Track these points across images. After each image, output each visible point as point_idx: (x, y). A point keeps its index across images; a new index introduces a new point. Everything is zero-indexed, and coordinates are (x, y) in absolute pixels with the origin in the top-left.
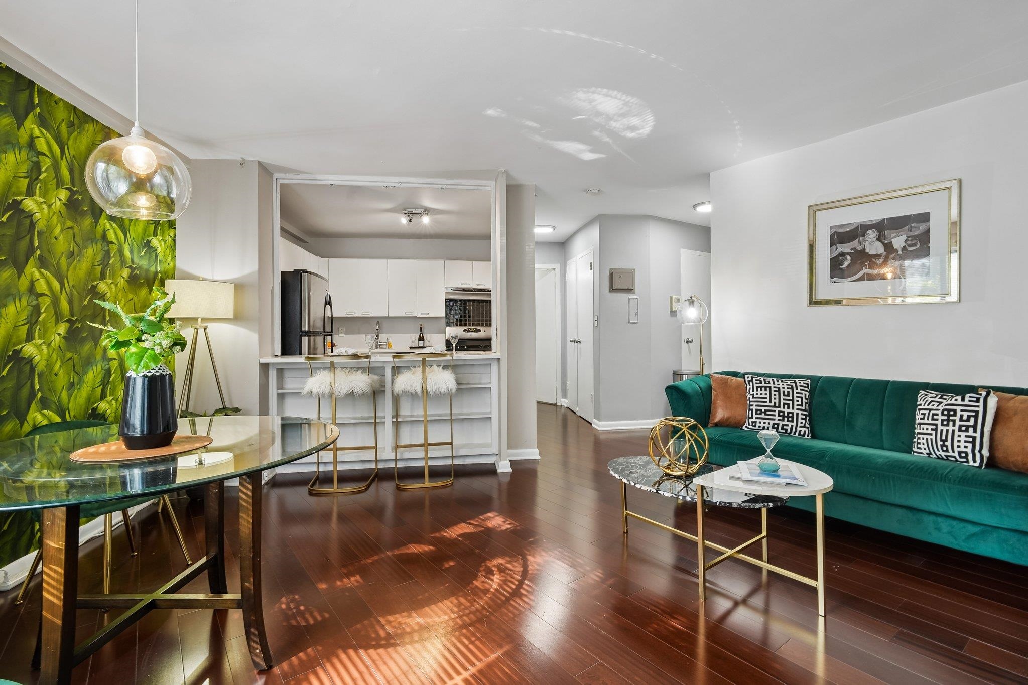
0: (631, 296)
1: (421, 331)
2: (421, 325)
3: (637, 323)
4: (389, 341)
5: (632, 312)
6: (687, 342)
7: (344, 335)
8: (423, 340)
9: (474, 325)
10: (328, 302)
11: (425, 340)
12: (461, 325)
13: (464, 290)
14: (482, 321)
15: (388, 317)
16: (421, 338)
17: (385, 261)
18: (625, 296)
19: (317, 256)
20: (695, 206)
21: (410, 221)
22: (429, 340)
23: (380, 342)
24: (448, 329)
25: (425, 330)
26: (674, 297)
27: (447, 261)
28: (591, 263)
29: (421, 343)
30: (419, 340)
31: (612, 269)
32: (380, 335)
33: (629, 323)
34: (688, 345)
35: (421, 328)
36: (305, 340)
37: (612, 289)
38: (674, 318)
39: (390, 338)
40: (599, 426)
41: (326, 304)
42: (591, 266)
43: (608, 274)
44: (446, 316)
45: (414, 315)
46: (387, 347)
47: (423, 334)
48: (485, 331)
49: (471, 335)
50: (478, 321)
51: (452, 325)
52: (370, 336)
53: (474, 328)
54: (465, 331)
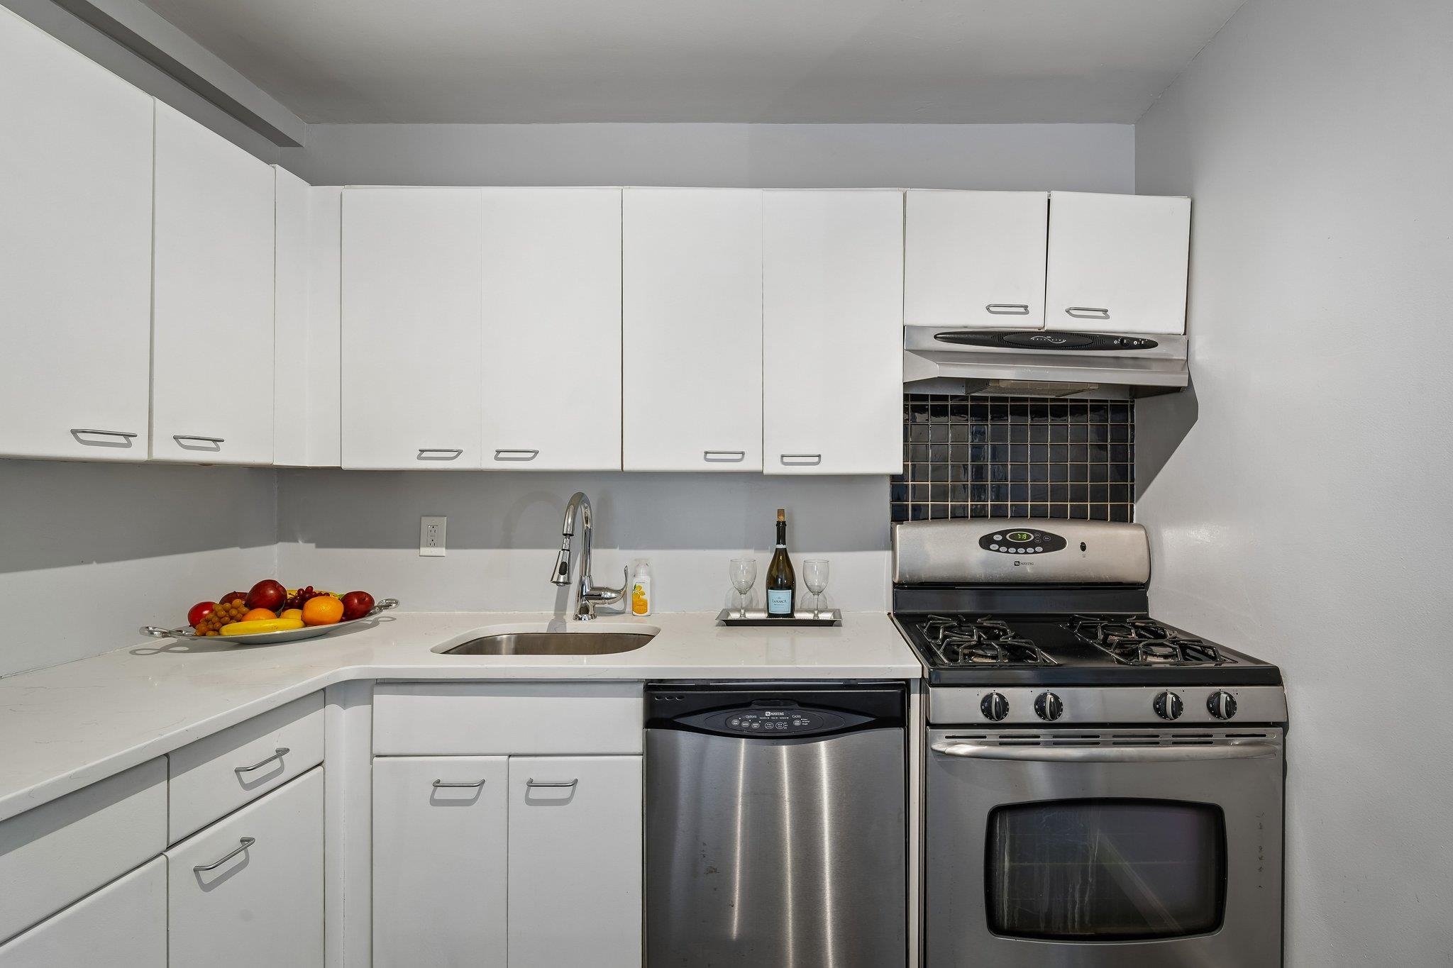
1: (781, 537)
2: (781, 512)
4: (636, 580)
7: (442, 551)
8: (790, 586)
9: (1020, 514)
11: (800, 584)
12: (959, 516)
13: (1001, 338)
14: (1098, 494)
15: (621, 476)
16: (781, 576)
17: (609, 195)
22: (815, 581)
23: (597, 587)
24: (906, 533)
25: (796, 534)
27: (916, 195)
29: (779, 601)
30: (773, 584)
32: (596, 552)
35: (781, 529)
39: (642, 570)
45: (750, 464)
46: (629, 609)
47: (789, 555)
48: (1083, 547)
49: (1017, 564)
50: (1039, 494)
51: (919, 516)
52: (549, 558)
53: (1032, 531)
54: (986, 542)
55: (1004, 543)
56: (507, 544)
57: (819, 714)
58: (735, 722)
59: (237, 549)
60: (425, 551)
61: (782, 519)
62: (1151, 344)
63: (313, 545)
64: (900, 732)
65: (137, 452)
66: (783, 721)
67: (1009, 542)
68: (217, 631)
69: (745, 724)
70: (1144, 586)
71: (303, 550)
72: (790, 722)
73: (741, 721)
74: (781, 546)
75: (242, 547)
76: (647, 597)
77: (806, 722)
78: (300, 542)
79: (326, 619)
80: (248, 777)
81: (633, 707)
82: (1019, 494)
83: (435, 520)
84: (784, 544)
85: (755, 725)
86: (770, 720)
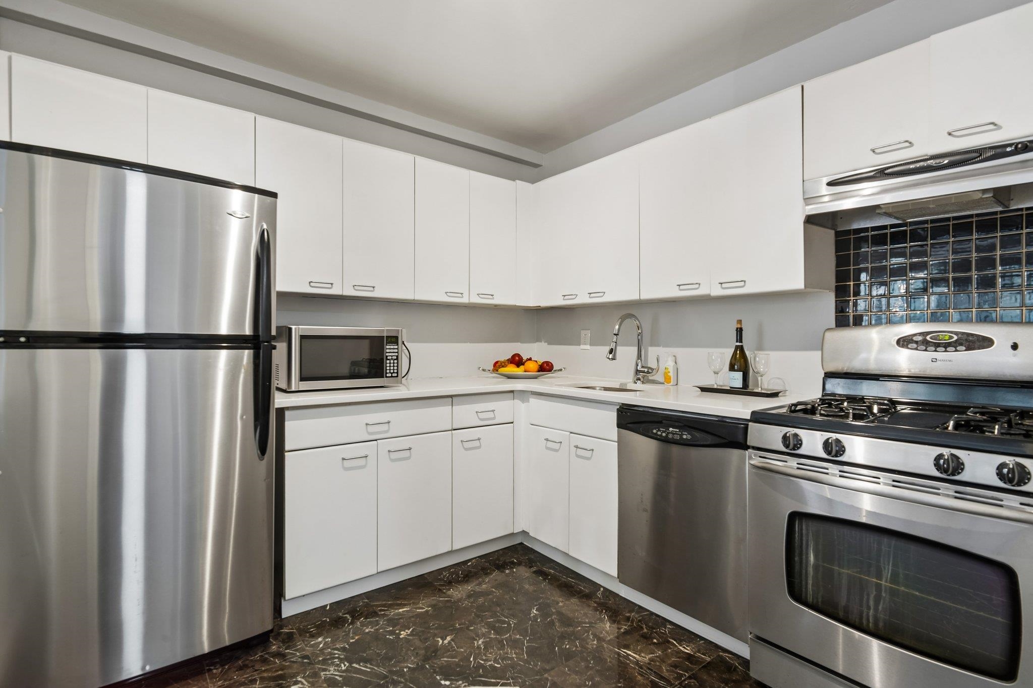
1: (740, 338)
2: (740, 322)
4: (665, 365)
7: (588, 347)
9: (954, 319)
11: (752, 368)
16: (739, 363)
22: (761, 368)
29: (736, 379)
30: (733, 367)
35: (740, 331)
39: (669, 359)
46: (662, 381)
47: (747, 353)
51: (860, 323)
53: (956, 333)
54: (904, 342)
55: (926, 343)
57: (698, 435)
58: (655, 431)
59: (519, 343)
60: (582, 347)
61: (739, 326)
63: (546, 344)
64: (745, 453)
65: (465, 300)
66: (678, 434)
68: (497, 371)
69: (659, 433)
71: (543, 345)
72: (681, 435)
73: (657, 431)
74: (739, 344)
75: (521, 342)
77: (689, 437)
78: (543, 342)
79: (531, 370)
80: (482, 416)
81: (612, 416)
83: (586, 331)
84: (742, 342)
85: (664, 434)
86: (671, 433)
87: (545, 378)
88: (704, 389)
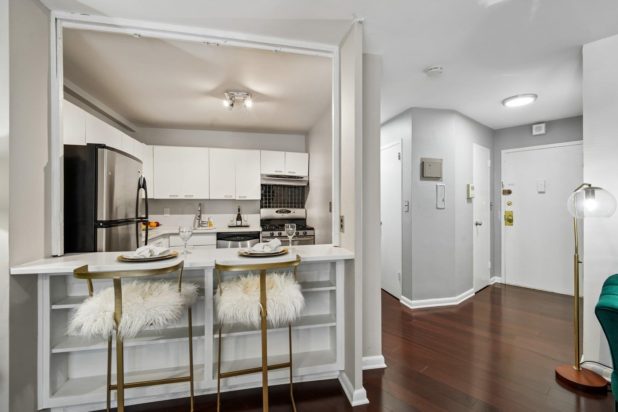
0: (439, 183)
1: (239, 211)
2: (239, 207)
3: (444, 208)
4: (210, 220)
5: (440, 199)
6: (477, 224)
7: (169, 215)
8: (241, 220)
9: (284, 207)
10: (142, 185)
11: (242, 219)
12: (273, 207)
13: (277, 176)
14: (298, 203)
15: (209, 200)
16: (239, 218)
17: (207, 149)
18: (433, 183)
19: (141, 142)
20: (503, 102)
21: (232, 105)
22: (246, 220)
23: (202, 222)
24: (262, 210)
25: (242, 211)
26: (471, 186)
27: (262, 151)
28: (399, 153)
29: (239, 223)
30: (237, 220)
31: (423, 158)
32: (202, 215)
33: (438, 208)
34: (477, 228)
35: (239, 210)
36: (102, 233)
37: (423, 176)
38: (469, 204)
39: (211, 218)
40: (411, 305)
41: (139, 187)
42: (399, 156)
43: (419, 163)
44: (262, 199)
45: (233, 198)
46: (208, 226)
47: (241, 215)
48: (294, 212)
49: (282, 215)
50: (288, 203)
51: (266, 207)
52: (193, 217)
53: (285, 210)
54: (277, 212)
55: (280, 212)
56: (183, 214)
57: (246, 237)
58: (232, 239)
60: (165, 215)
61: (239, 208)
62: (303, 178)
64: (258, 239)
67: (281, 212)
69: (234, 239)
70: (305, 219)
72: (241, 238)
74: (239, 213)
76: (212, 223)
77: (243, 238)
79: (153, 226)
81: (215, 237)
82: (284, 203)
83: (167, 209)
86: (238, 238)
87: (156, 229)
88: (229, 227)
